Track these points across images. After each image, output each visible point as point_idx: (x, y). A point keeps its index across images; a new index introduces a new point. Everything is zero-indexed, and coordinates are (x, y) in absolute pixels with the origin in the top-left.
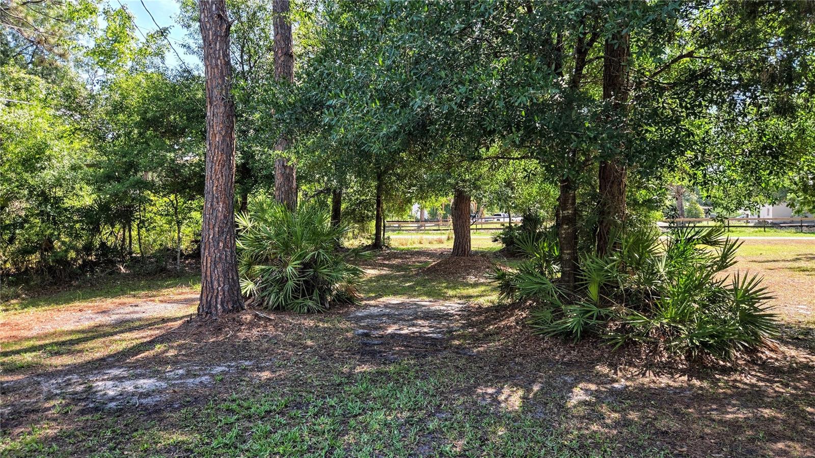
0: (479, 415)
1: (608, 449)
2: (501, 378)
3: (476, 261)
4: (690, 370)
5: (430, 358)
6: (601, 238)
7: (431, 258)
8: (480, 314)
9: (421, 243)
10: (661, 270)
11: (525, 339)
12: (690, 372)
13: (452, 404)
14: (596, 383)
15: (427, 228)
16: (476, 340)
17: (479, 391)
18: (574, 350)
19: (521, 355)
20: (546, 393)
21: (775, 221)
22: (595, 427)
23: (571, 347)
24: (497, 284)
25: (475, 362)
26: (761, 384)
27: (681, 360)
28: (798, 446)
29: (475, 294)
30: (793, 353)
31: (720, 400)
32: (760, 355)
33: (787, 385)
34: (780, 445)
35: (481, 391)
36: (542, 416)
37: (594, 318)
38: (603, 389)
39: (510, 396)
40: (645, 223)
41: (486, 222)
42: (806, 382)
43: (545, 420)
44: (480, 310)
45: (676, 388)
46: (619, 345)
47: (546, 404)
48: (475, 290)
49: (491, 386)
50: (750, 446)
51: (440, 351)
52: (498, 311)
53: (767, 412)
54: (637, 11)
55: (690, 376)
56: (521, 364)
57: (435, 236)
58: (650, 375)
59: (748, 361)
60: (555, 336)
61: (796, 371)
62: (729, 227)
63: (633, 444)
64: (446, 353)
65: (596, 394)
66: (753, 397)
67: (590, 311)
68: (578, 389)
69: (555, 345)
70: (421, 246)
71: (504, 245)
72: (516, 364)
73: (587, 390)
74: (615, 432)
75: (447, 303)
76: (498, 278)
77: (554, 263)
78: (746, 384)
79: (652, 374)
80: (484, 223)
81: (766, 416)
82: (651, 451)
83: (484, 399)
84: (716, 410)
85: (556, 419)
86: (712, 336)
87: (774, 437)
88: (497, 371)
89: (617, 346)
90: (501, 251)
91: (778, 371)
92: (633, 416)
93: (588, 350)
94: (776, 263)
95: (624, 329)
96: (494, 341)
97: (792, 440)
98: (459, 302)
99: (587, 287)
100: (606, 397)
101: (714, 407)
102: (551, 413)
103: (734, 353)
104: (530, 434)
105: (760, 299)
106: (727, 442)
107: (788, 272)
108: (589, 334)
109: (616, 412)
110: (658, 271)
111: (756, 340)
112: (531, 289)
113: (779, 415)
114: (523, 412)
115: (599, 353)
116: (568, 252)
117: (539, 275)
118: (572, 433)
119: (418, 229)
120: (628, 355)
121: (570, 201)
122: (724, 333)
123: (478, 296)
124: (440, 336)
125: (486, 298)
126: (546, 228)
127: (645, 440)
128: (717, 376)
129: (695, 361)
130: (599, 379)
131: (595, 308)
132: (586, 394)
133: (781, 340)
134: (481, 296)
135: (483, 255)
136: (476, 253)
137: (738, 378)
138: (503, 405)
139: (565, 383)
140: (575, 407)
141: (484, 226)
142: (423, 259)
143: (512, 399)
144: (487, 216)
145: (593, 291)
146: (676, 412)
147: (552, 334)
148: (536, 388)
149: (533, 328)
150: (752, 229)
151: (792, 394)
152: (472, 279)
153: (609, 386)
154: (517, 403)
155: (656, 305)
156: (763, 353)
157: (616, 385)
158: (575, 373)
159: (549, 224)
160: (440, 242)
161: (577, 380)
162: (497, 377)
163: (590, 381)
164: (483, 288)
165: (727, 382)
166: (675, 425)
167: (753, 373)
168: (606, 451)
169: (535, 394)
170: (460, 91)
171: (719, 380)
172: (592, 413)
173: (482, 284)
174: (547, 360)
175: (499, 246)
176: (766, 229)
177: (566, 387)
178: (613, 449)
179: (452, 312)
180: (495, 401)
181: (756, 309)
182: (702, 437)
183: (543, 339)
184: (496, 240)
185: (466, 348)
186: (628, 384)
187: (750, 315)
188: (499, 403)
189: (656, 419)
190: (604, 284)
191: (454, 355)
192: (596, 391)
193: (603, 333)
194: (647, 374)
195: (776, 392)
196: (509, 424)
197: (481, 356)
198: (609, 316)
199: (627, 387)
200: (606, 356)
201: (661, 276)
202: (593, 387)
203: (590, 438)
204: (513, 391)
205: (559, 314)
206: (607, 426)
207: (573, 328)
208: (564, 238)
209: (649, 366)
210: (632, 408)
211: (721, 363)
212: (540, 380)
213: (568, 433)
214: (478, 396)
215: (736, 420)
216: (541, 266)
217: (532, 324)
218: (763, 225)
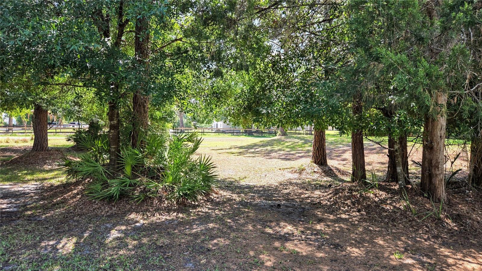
0: (41, 261)
1: (128, 264)
2: (61, 232)
3: (52, 154)
4: (178, 209)
5: (5, 227)
6: (134, 138)
7: (15, 153)
8: (52, 190)
9: (7, 142)
10: (166, 156)
11: (83, 204)
12: (178, 211)
13: (18, 258)
14: (126, 225)
15: (14, 131)
16: (45, 208)
17: (43, 244)
18: (114, 207)
19: (78, 215)
20: (93, 237)
21: (223, 130)
22: (121, 252)
23: (112, 205)
24: (65, 169)
25: (43, 224)
26: (210, 211)
27: (174, 204)
28: (222, 240)
29: (49, 177)
30: (225, 194)
31: (190, 223)
32: (210, 196)
33: (221, 210)
34: (215, 241)
35: (44, 244)
36: (88, 252)
37: (127, 186)
38: (130, 228)
39: (66, 243)
40: (163, 130)
41: (64, 128)
42: (229, 207)
43: (89, 254)
44: (52, 188)
45: (170, 220)
46: (141, 200)
47: (92, 244)
48: (49, 174)
49: (53, 239)
50: (202, 245)
51: (14, 220)
52: (66, 187)
53: (211, 225)
54: (145, 7)
55: (178, 212)
56: (78, 221)
57: (22, 137)
58: (157, 215)
59: (205, 201)
60: (103, 200)
61: (225, 202)
62: (204, 132)
63: (143, 257)
64: (20, 222)
65: (125, 232)
66: (206, 218)
67: (125, 182)
68: (114, 230)
69: (103, 205)
70: (7, 144)
71: (75, 143)
72: (74, 221)
73: (119, 230)
74: (133, 252)
75: (25, 185)
76: (66, 165)
77: (105, 154)
78: (203, 212)
79: (158, 214)
80: (62, 129)
81: (210, 227)
82: (152, 259)
83: (46, 249)
84: (188, 228)
85: (97, 252)
86: (189, 190)
87: (212, 238)
88: (59, 228)
89: (140, 201)
90: (73, 147)
91: (218, 204)
92: (145, 240)
93: (123, 206)
94: (222, 150)
95: (144, 191)
96: (60, 208)
97: (220, 237)
98: (35, 183)
99: (124, 168)
100: (131, 232)
101: (187, 227)
102: (94, 249)
103: (199, 197)
104: (77, 266)
105: (210, 168)
106: (191, 245)
107: (227, 155)
108: (123, 196)
109: (135, 240)
110: (165, 156)
111: (210, 189)
112: (87, 171)
113: (216, 226)
114: (74, 253)
115: (129, 206)
116: (114, 146)
117: (94, 162)
118: (106, 259)
119: (7, 132)
120: (146, 206)
121: (115, 116)
122: (194, 187)
123: (51, 178)
124: (15, 209)
125: (57, 179)
126: (104, 132)
127: (150, 254)
128: (191, 210)
129: (180, 204)
130: (128, 223)
131: (128, 180)
132: (119, 233)
133: (220, 188)
134: (53, 178)
135: (58, 150)
136: (52, 148)
137: (200, 210)
138: (60, 251)
139: (107, 228)
140: (110, 242)
141: (62, 130)
142: (8, 154)
143: (68, 245)
144: (65, 123)
145: (128, 170)
146: (169, 234)
147: (101, 198)
148: (86, 235)
149: (88, 196)
150: (214, 134)
151: (222, 214)
152: (47, 167)
153: (133, 226)
154: (71, 248)
155: (163, 175)
156: (212, 195)
157: (138, 224)
158: (114, 221)
159: (106, 130)
160: (25, 141)
161: (114, 226)
162: (58, 232)
163: (122, 225)
164: (56, 173)
165: (195, 212)
166: (167, 241)
167: (207, 206)
168: (126, 265)
169: (85, 239)
170: (25, 33)
171: (191, 212)
172: (121, 243)
173: (55, 170)
174: (97, 215)
175: (72, 143)
176: (220, 134)
177: (106, 231)
178: (131, 263)
179: (28, 191)
180: (54, 248)
181: (208, 173)
182: (180, 245)
183: (95, 202)
184: (69, 140)
185: (36, 216)
186: (144, 222)
187: (206, 176)
188: (58, 250)
189: (157, 240)
190: (135, 166)
191: (26, 222)
192: (125, 230)
193: (133, 194)
194: (156, 215)
195: (216, 214)
196: (62, 263)
197: (48, 220)
198: (137, 184)
199: (144, 224)
200: (133, 208)
201: (166, 159)
202: (123, 228)
203: (118, 259)
204: (68, 240)
205: (106, 185)
206: (129, 250)
207: (114, 193)
208: (111, 138)
209: (158, 210)
210: (144, 236)
211: (193, 203)
212: (90, 229)
213: (104, 259)
214: (42, 248)
215: (197, 232)
216: (96, 156)
217: (88, 194)
218: (218, 131)
